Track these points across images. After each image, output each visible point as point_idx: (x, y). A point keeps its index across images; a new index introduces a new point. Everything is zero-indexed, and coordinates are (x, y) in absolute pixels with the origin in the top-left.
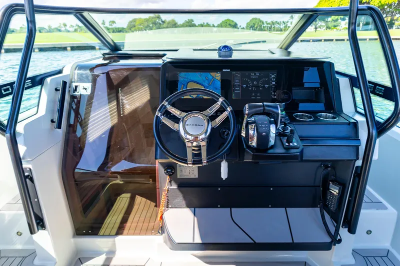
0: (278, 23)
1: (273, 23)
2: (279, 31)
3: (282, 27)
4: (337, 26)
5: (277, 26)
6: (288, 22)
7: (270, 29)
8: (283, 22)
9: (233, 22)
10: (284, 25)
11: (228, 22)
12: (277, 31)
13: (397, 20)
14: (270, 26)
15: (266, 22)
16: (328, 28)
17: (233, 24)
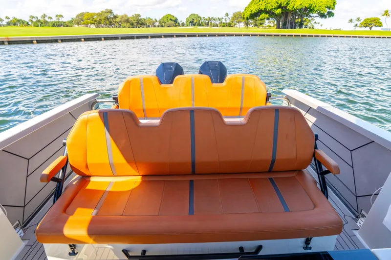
0: (214, 20)
1: (210, 19)
2: (215, 26)
3: (217, 23)
4: (263, 24)
5: (213, 22)
6: (222, 18)
7: (207, 24)
8: (219, 19)
9: (174, 17)
10: (219, 22)
11: (169, 18)
12: (213, 26)
13: (305, 21)
14: (207, 21)
15: (204, 18)
16: (256, 25)
17: (174, 19)
